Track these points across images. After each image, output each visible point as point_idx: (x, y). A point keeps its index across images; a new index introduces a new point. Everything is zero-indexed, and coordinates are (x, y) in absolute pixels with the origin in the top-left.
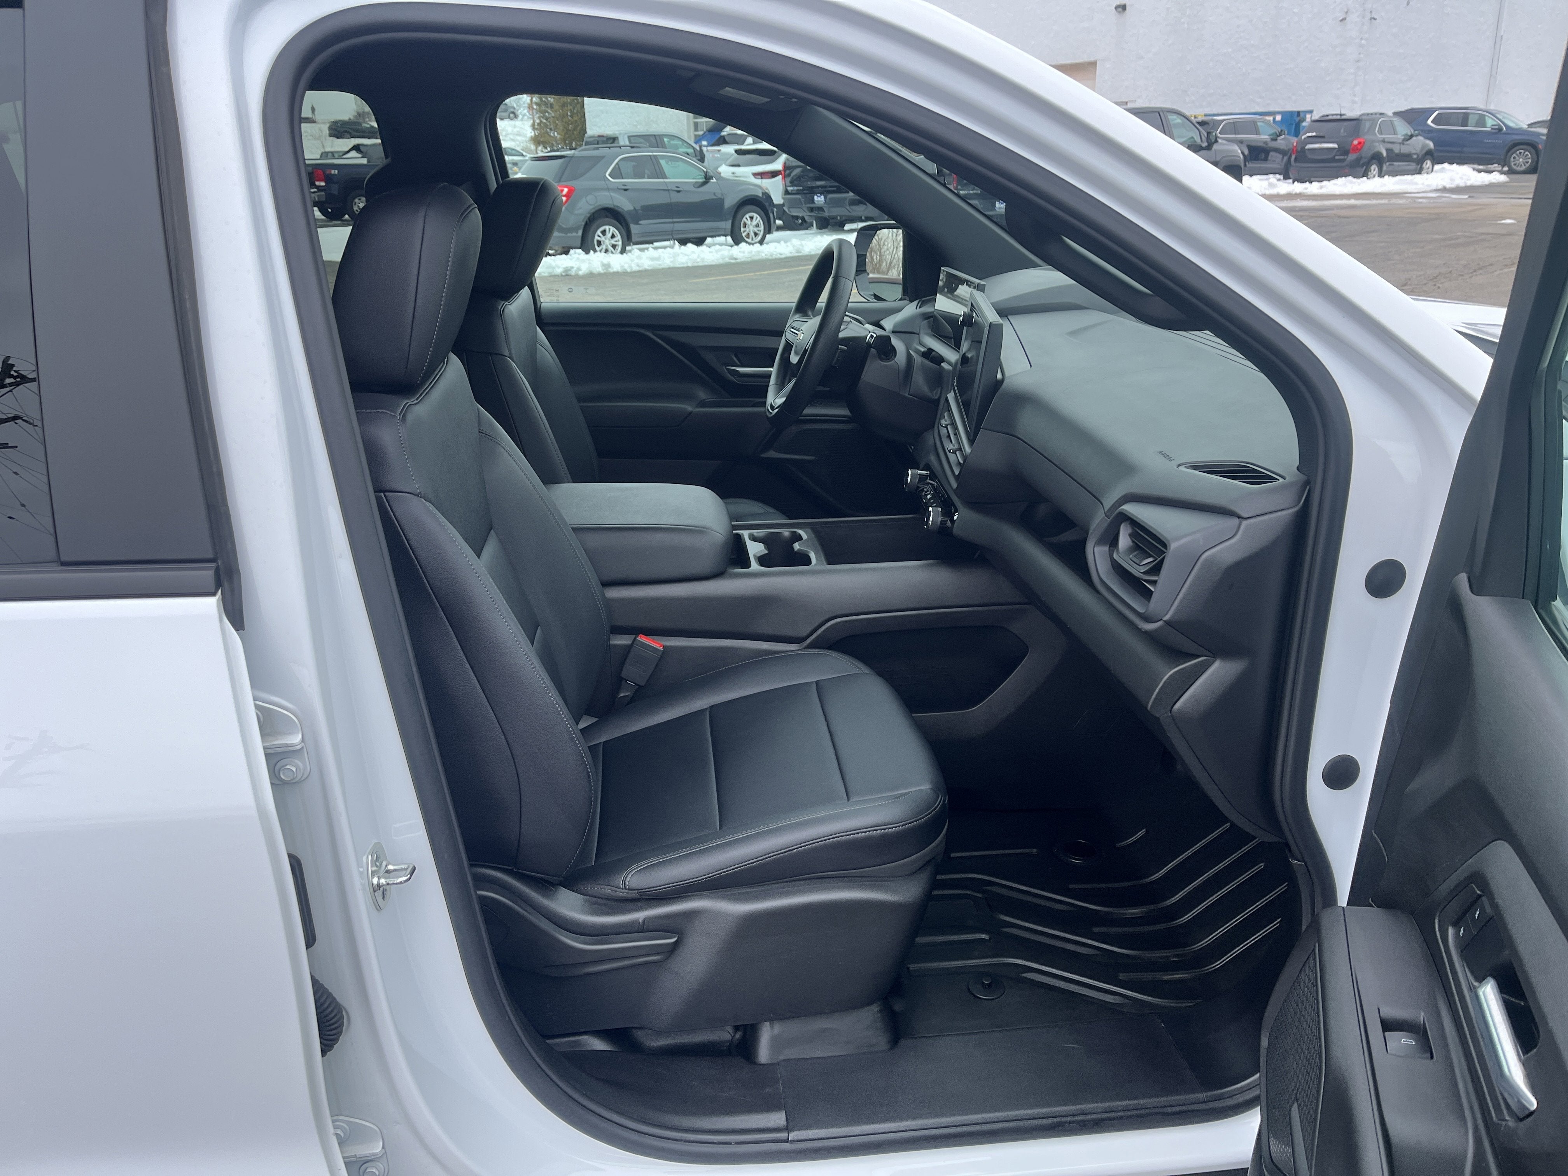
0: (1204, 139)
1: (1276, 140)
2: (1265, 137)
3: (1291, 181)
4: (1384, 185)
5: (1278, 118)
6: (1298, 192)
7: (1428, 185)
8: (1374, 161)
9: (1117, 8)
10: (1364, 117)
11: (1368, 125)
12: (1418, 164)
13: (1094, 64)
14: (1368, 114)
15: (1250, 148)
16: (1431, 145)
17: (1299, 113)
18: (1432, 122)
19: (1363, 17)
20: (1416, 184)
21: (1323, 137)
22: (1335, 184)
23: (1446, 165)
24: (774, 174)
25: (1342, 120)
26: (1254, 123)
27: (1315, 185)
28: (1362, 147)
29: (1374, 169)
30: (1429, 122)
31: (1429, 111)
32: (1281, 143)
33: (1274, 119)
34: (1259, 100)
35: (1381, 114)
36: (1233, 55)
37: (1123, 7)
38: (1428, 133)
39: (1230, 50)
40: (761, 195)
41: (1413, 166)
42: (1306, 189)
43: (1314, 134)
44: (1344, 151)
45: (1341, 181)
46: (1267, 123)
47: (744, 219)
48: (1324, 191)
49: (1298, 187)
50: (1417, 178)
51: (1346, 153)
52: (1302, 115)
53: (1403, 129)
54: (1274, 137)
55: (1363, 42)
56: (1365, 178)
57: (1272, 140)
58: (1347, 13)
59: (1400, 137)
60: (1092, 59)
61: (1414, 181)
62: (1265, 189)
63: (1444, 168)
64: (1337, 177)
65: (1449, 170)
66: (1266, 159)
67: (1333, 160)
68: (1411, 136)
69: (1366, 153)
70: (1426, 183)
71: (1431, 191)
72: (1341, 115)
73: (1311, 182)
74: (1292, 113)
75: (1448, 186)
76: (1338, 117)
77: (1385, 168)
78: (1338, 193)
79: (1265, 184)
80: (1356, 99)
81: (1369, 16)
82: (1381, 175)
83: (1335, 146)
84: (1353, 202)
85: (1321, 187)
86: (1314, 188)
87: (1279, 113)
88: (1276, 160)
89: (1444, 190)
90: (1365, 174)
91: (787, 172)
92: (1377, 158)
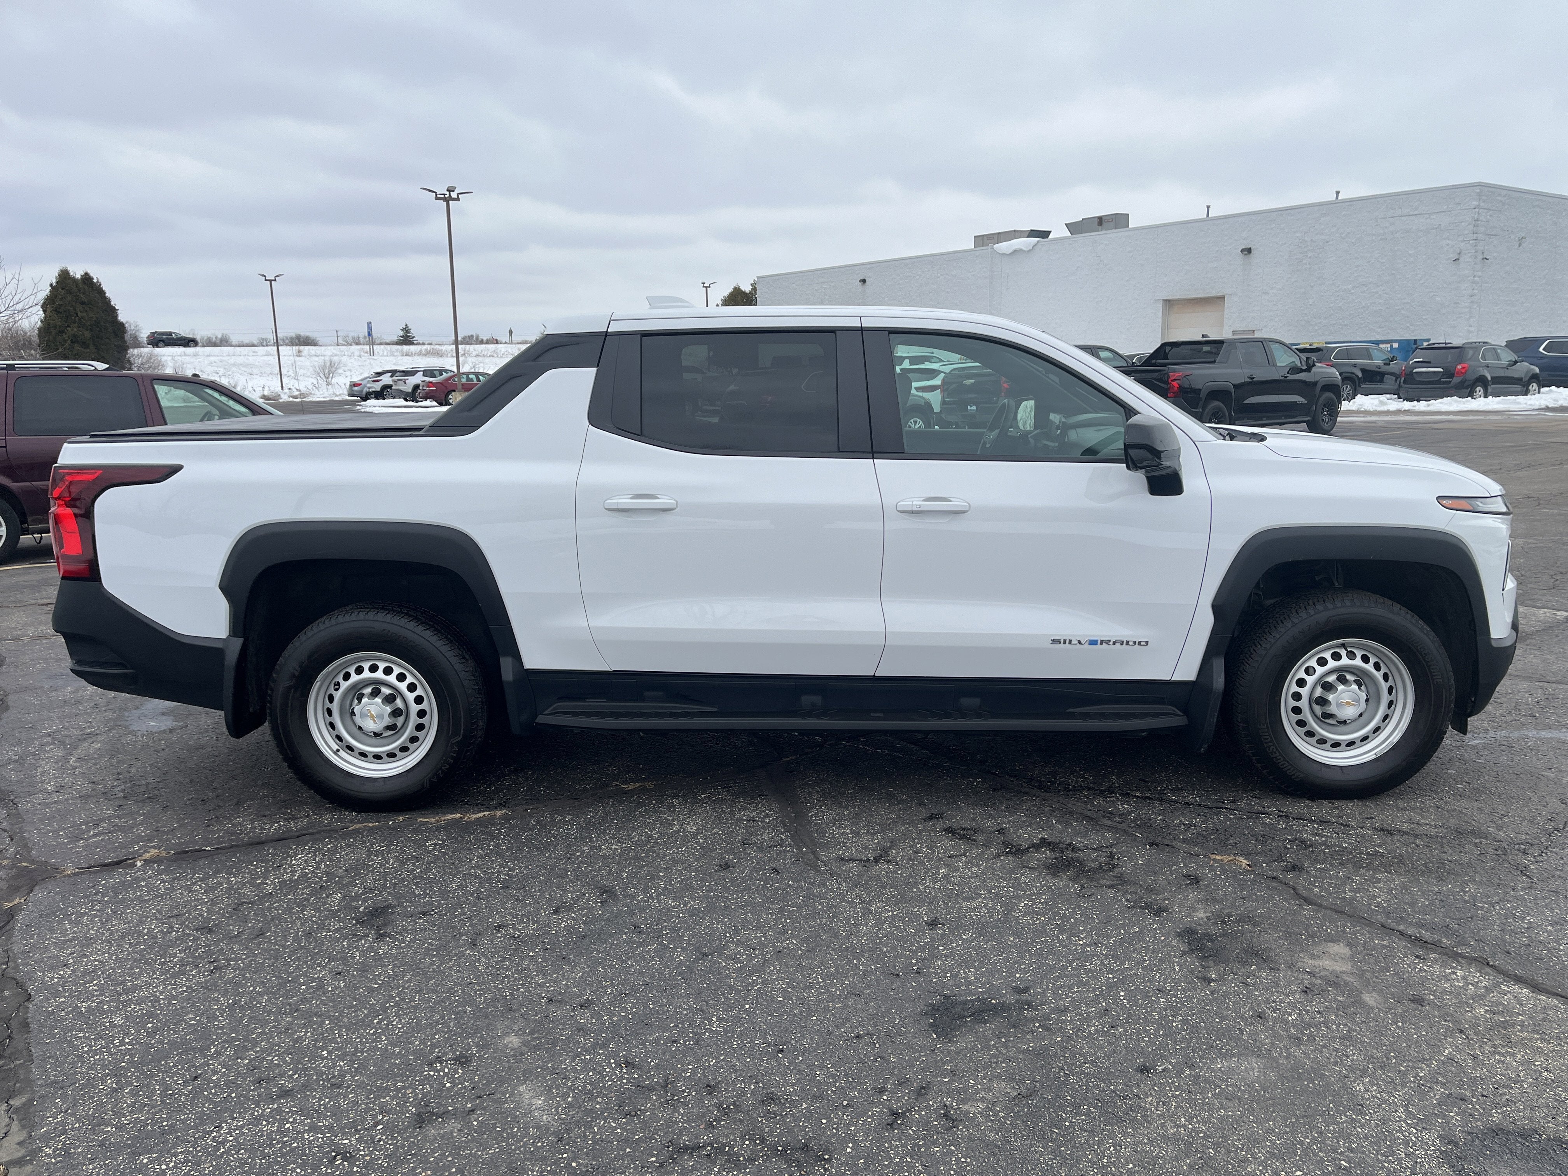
0: (1304, 363)
1: (1389, 364)
2: (1378, 362)
3: (1402, 400)
4: (1488, 404)
5: (1396, 345)
6: (1407, 409)
7: (1531, 405)
8: (1478, 384)
9: (1242, 251)
10: (1467, 346)
11: (1471, 353)
12: (1524, 387)
13: (1222, 298)
14: (1471, 343)
15: (1363, 371)
16: (1537, 370)
17: (1415, 340)
18: (1543, 350)
19: (1476, 258)
20: (1519, 403)
21: (1429, 362)
22: (1441, 403)
23: (1553, 388)
24: (933, 388)
25: (1447, 348)
26: (1367, 349)
27: (1423, 403)
28: (1466, 371)
29: (1479, 390)
30: (1541, 349)
31: (1539, 341)
32: (1394, 367)
33: (1391, 346)
34: (1379, 330)
35: (1484, 343)
36: (1353, 291)
37: (1248, 251)
38: (1535, 358)
39: (1350, 286)
40: (923, 404)
41: (1519, 388)
42: (1415, 406)
43: (1421, 360)
44: (1449, 373)
45: (1446, 400)
46: (1381, 350)
47: (909, 423)
48: (1431, 408)
49: (1407, 405)
50: (1521, 398)
51: (1452, 376)
52: (1418, 343)
53: (1507, 357)
54: (1387, 362)
55: (1476, 279)
56: (1470, 398)
57: (1385, 364)
58: (1459, 254)
59: (1504, 362)
60: (1220, 294)
61: (1518, 401)
62: (1376, 406)
63: (1551, 391)
64: (1442, 397)
65: (1556, 392)
66: (1381, 381)
67: (1438, 382)
68: (1516, 362)
69: (1471, 376)
70: (1529, 403)
71: (1533, 410)
72: (1446, 343)
73: (1419, 401)
74: (1408, 341)
75: (1550, 406)
76: (1444, 345)
77: (1490, 390)
78: (1443, 410)
79: (1376, 402)
80: (1472, 329)
81: (1480, 257)
82: (1486, 396)
83: (1441, 370)
84: (1451, 417)
85: (1429, 405)
86: (1421, 406)
87: (1396, 341)
88: (1389, 381)
89: (1547, 409)
90: (1471, 395)
91: (945, 387)
92: (1482, 381)
